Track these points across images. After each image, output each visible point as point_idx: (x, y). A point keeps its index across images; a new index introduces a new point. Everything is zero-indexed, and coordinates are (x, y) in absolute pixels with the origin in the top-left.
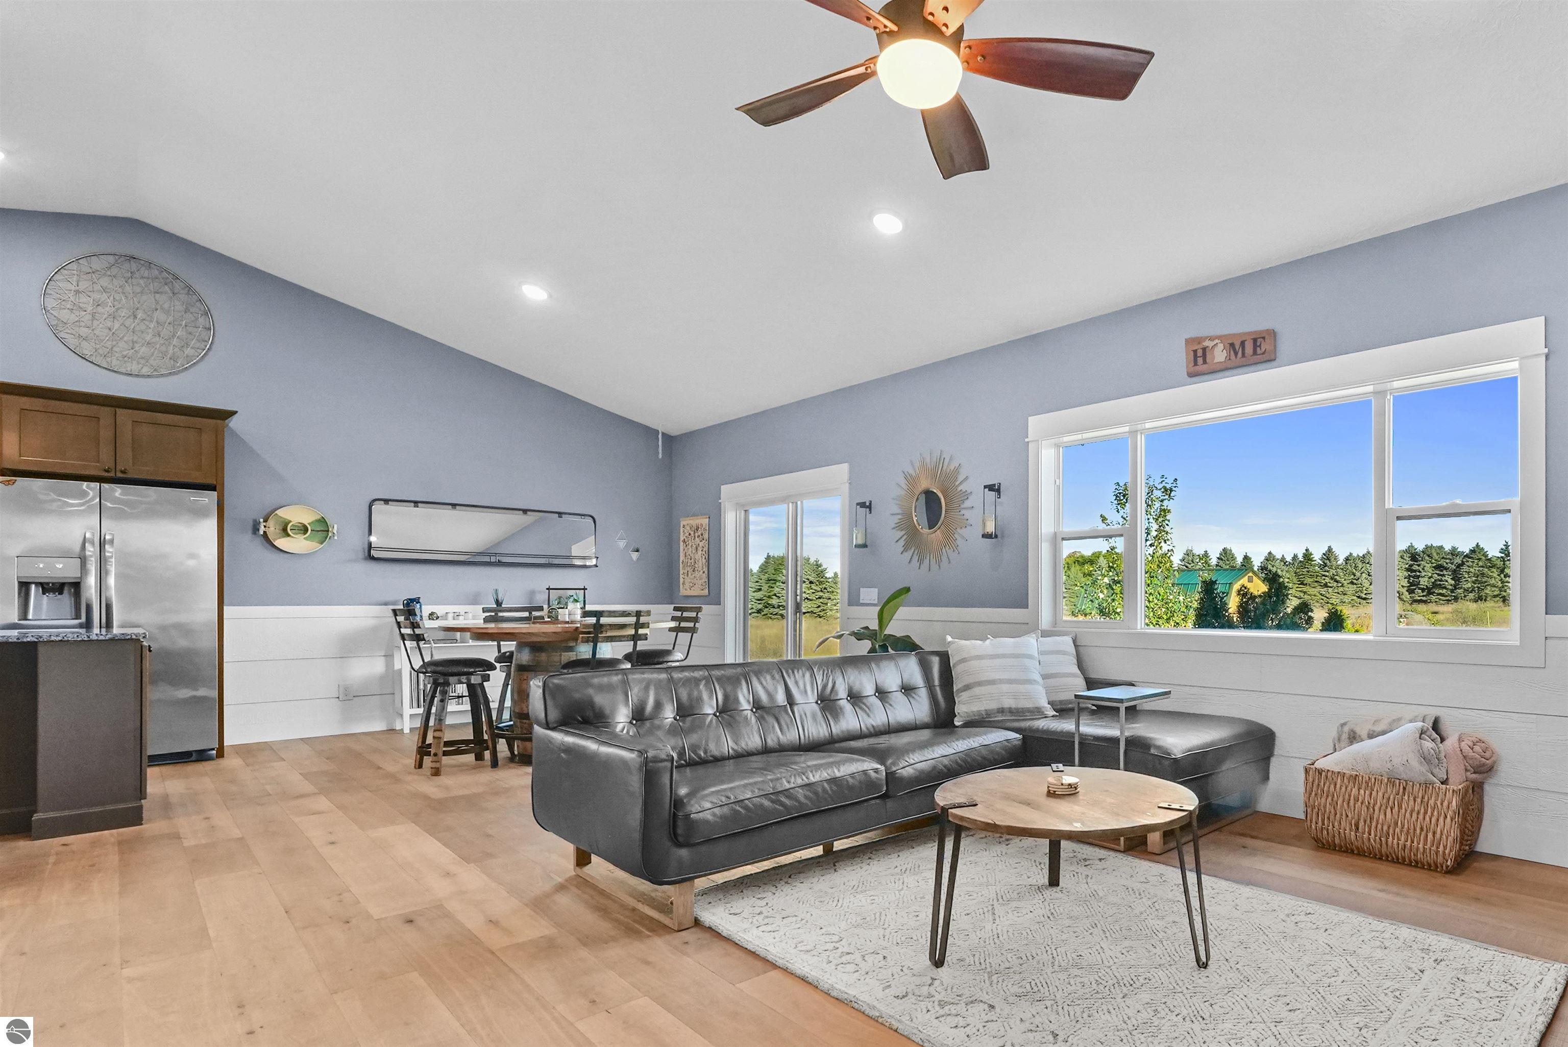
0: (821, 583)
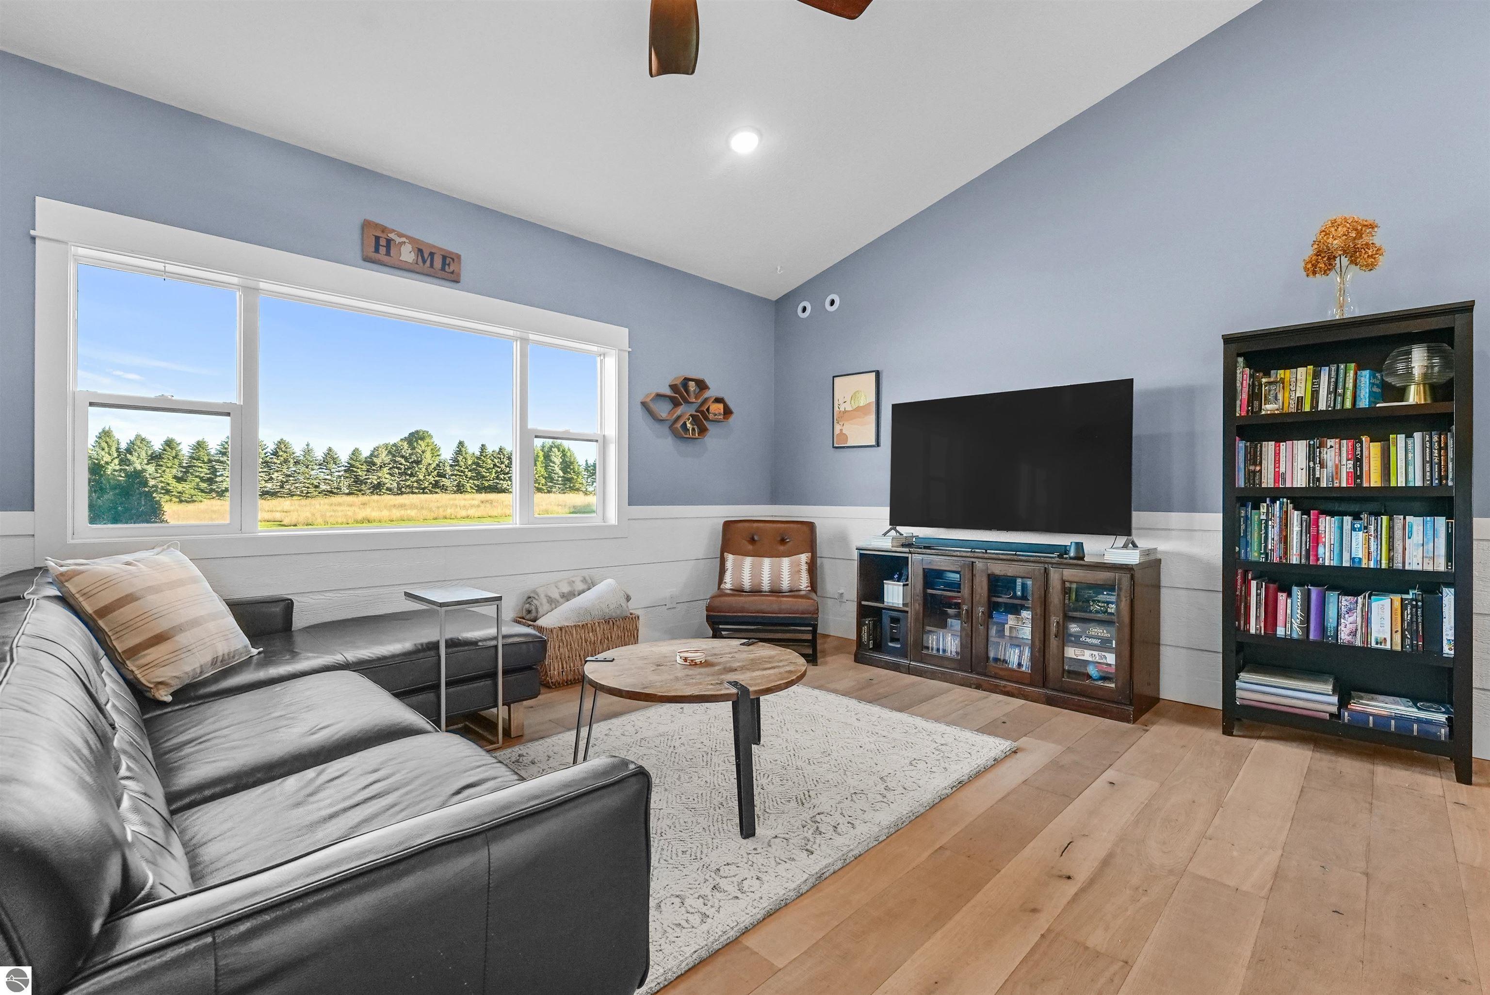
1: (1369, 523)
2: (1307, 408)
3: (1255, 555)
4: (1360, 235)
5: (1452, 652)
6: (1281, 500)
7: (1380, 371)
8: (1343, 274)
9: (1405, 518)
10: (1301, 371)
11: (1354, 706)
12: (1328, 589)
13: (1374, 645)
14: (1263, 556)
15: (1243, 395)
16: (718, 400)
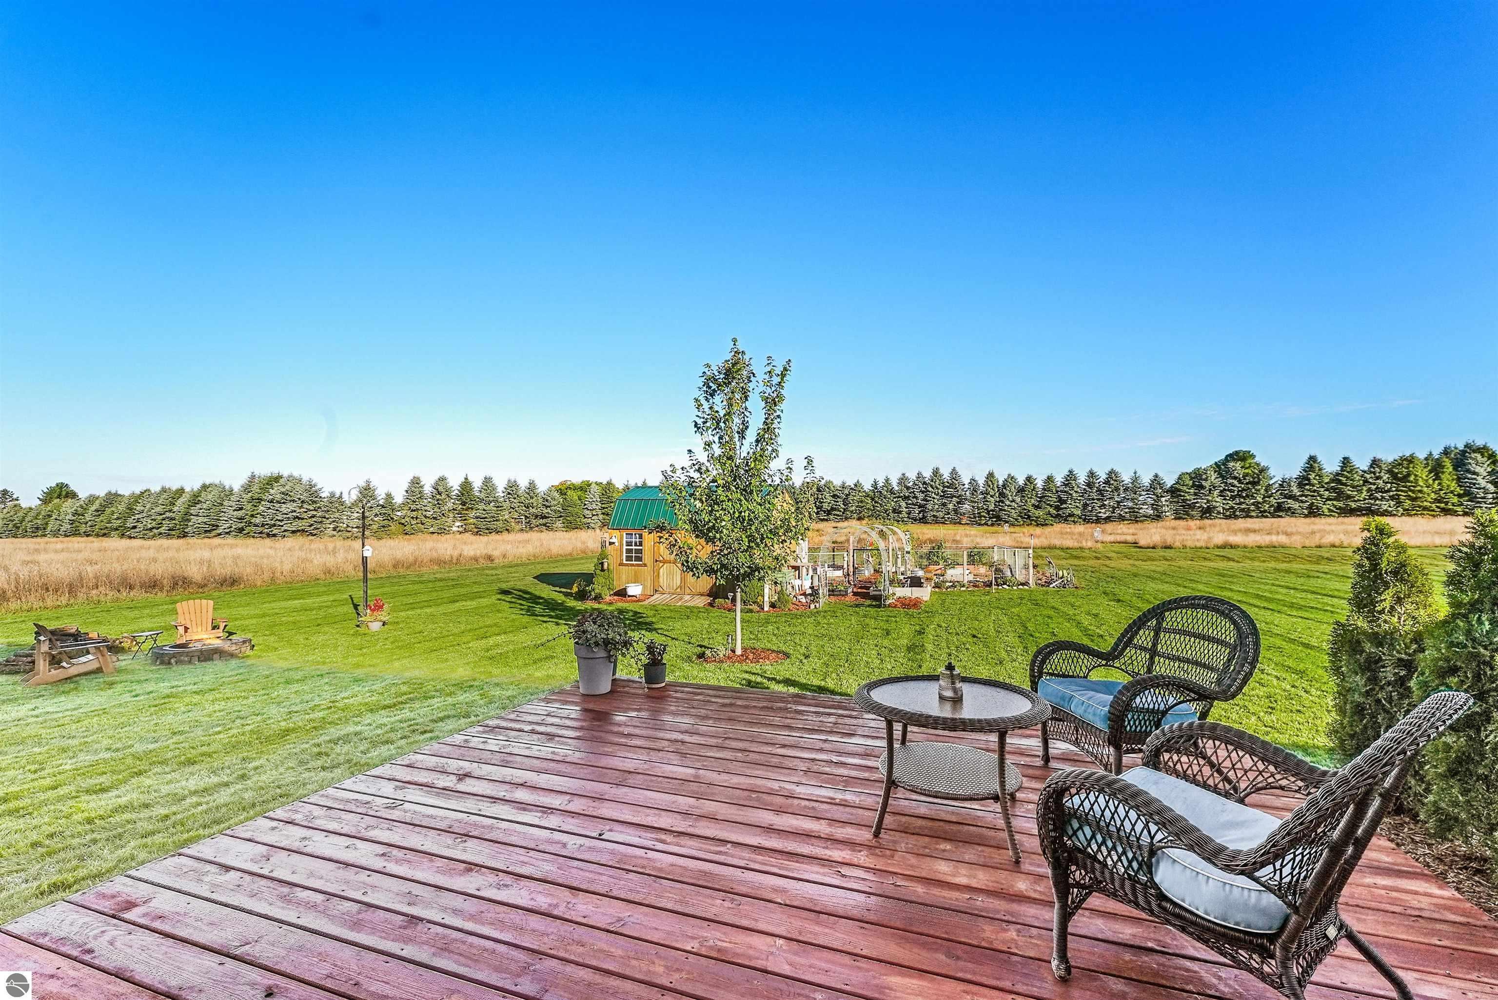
0: (314, 502)
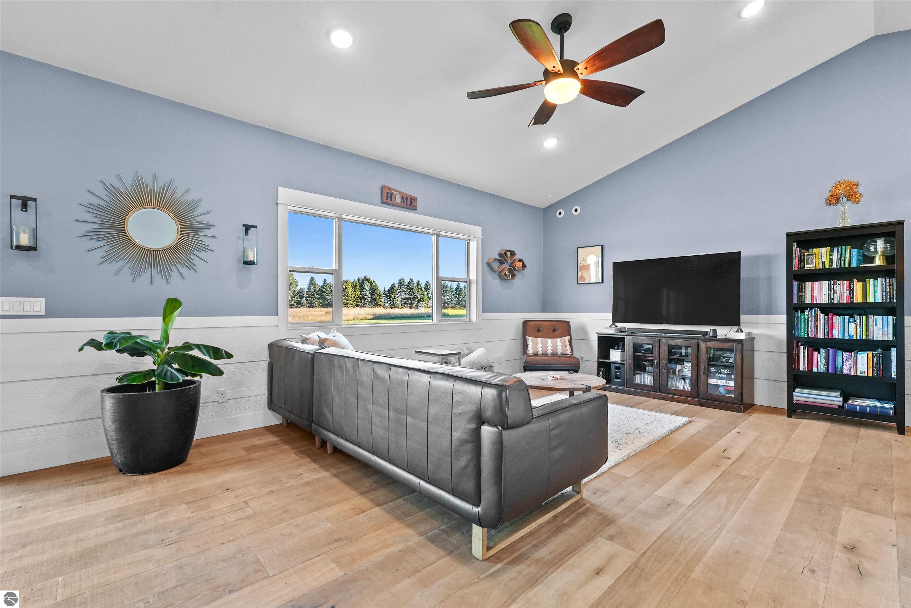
1: (857, 319)
2: (827, 266)
3: (802, 334)
4: (851, 188)
5: (896, 377)
6: (815, 309)
7: (862, 249)
8: (844, 204)
9: (874, 317)
10: (824, 249)
11: (850, 402)
12: (838, 350)
13: (859, 374)
14: (806, 335)
15: (796, 260)
16: (520, 260)
